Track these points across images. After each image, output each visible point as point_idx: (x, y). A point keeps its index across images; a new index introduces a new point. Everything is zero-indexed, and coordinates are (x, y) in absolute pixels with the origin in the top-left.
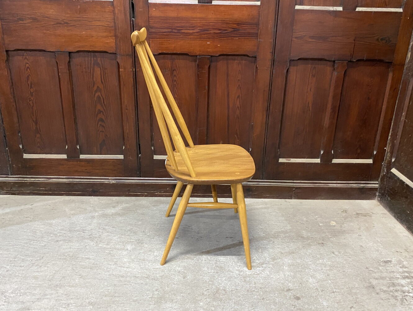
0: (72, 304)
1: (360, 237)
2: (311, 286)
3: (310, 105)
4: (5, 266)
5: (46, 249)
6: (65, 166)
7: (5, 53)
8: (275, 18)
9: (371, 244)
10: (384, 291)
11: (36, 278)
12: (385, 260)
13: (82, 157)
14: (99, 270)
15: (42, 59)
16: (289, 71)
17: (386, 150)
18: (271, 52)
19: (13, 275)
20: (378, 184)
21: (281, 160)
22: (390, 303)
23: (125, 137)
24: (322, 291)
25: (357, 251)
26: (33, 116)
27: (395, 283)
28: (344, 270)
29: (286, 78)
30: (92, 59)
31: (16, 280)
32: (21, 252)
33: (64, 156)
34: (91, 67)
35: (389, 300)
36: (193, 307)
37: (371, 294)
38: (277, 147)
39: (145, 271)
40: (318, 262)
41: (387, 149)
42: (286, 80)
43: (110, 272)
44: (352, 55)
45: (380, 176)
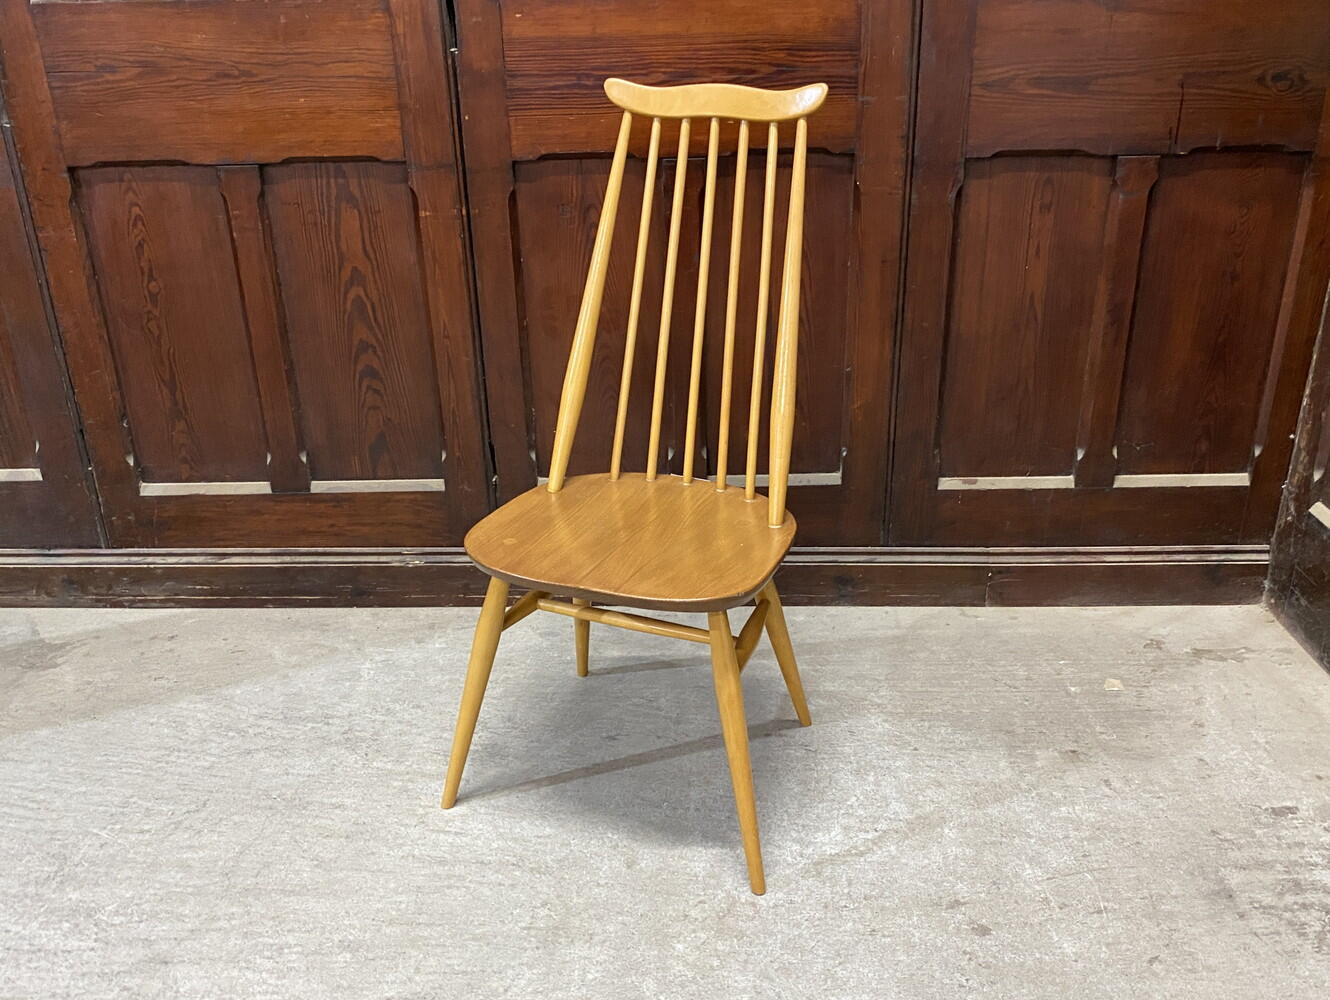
0: (290, 947)
1: (1200, 729)
2: (1028, 891)
3: (1038, 302)
4: (95, 831)
5: (213, 779)
6: (266, 516)
7: (66, 175)
8: (913, 24)
9: (1235, 752)
10: (1264, 908)
11: (185, 867)
12: (1277, 805)
13: (318, 487)
14: (372, 842)
15: (179, 188)
16: (963, 193)
17: (1293, 440)
18: (902, 137)
19: (118, 858)
20: (1268, 552)
21: (947, 484)
22: (1279, 947)
23: (447, 425)
24: (1061, 908)
25: (1187, 778)
26: (163, 365)
27: (1303, 883)
28: (1140, 839)
29: (956, 218)
30: (332, 181)
31: (127, 873)
32: (141, 787)
33: (263, 487)
35: (1277, 938)
36: (654, 956)
37: (1222, 917)
38: (932, 442)
39: (510, 843)
40: (1054, 813)
41: (1299, 438)
42: (956, 227)
43: (404, 848)
44: (1173, 136)
45: (1276, 529)
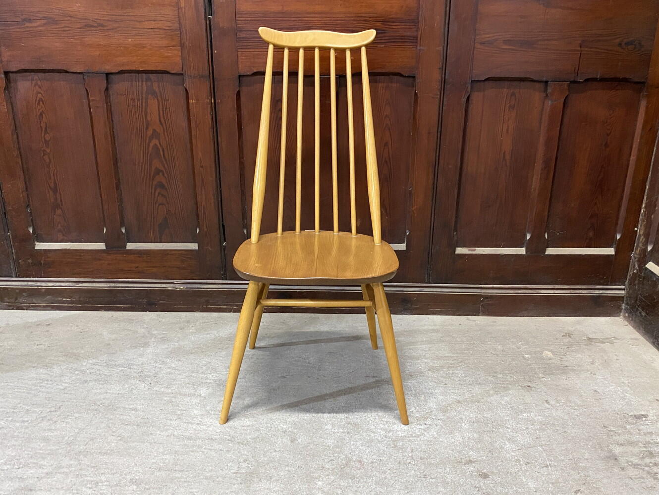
0: (102, 482)
1: (594, 376)
2: (508, 456)
3: (508, 157)
5: (66, 395)
6: (102, 261)
7: (3, 76)
8: (446, 11)
9: (613, 387)
10: (635, 465)
11: (46, 440)
12: (636, 413)
13: (130, 246)
14: (151, 427)
15: (62, 84)
16: (470, 98)
17: (637, 231)
18: (439, 69)
19: (9, 435)
20: (624, 289)
21: (460, 251)
22: (644, 485)
23: (200, 213)
24: (526, 465)
25: (589, 399)
26: (50, 178)
27: (653, 452)
28: (566, 430)
29: (466, 111)
30: (144, 83)
31: (13, 443)
32: (25, 399)
33: (101, 246)
34: (142, 97)
35: (642, 480)
36: (306, 488)
37: (612, 470)
38: (453, 228)
39: (227, 429)
40: (520, 417)
41: (640, 230)
42: (466, 115)
43: (169, 431)
44: (576, 71)
45: (628, 277)
